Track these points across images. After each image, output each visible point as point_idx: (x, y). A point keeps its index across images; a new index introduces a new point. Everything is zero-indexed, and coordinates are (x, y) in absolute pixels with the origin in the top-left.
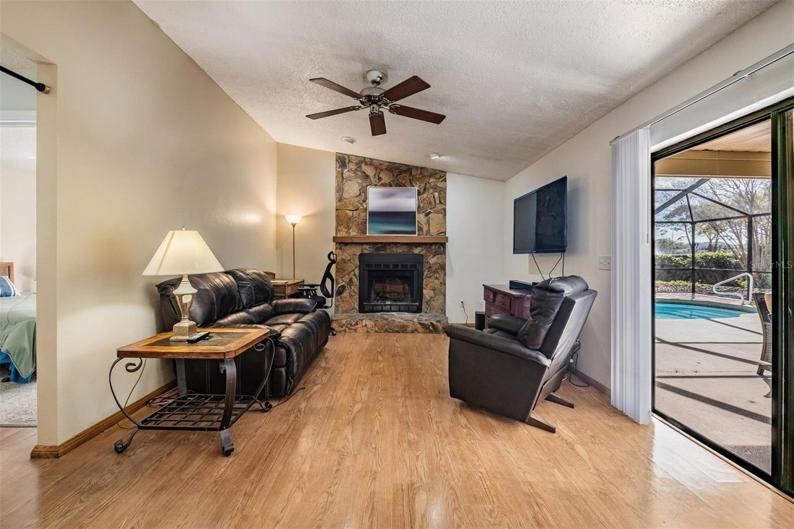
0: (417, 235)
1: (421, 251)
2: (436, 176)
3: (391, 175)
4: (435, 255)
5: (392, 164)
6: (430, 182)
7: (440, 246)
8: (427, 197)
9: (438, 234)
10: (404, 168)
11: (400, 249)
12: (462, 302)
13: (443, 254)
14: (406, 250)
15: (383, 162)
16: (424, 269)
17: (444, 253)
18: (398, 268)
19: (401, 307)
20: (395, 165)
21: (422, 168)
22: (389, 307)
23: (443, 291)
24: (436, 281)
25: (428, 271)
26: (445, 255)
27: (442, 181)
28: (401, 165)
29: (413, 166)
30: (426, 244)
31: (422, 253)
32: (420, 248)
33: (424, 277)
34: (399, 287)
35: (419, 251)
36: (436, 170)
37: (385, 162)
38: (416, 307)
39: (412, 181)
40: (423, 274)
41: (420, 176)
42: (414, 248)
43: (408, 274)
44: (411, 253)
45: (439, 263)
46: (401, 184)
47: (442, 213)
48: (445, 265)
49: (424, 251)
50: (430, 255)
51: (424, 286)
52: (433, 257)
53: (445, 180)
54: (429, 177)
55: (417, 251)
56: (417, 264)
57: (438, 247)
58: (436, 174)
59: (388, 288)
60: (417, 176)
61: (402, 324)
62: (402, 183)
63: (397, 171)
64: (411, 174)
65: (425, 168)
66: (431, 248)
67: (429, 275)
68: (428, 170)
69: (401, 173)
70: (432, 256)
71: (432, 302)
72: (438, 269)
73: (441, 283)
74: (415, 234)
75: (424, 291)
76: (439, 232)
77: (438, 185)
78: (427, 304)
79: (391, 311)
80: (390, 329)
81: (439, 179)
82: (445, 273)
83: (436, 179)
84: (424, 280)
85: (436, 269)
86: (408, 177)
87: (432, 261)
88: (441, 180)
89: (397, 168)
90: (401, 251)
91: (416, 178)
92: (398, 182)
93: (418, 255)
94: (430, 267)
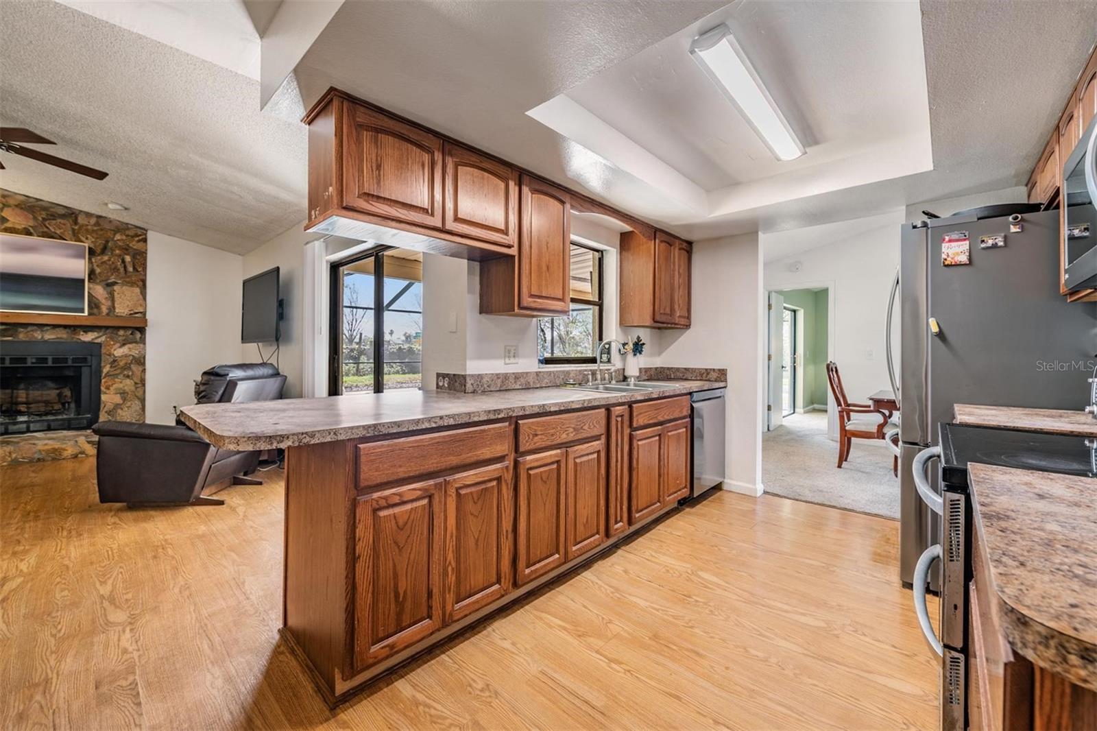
0: (86, 313)
1: (96, 338)
2: (127, 232)
3: (31, 216)
4: (124, 345)
5: (31, 200)
6: (115, 239)
7: (136, 329)
8: (109, 260)
9: (131, 314)
10: (62, 211)
11: (49, 335)
12: (175, 407)
13: (141, 343)
14: (65, 336)
15: (9, 193)
16: (103, 364)
17: (143, 341)
18: (46, 363)
19: (53, 424)
20: (40, 203)
21: (99, 217)
22: (24, 426)
23: (140, 394)
24: (128, 381)
25: (111, 367)
26: (145, 344)
27: (139, 241)
28: (53, 206)
29: (81, 211)
30: (107, 328)
31: (99, 341)
32: (96, 333)
33: (104, 375)
34: (50, 393)
35: (93, 337)
36: (127, 224)
37: (16, 194)
38: (85, 421)
39: (78, 233)
40: (99, 371)
41: (95, 228)
42: (82, 333)
43: (70, 373)
44: (75, 340)
45: (133, 356)
46: (53, 234)
47: (138, 286)
48: (144, 358)
49: (103, 338)
50: (114, 344)
51: (103, 389)
52: (120, 347)
53: (145, 240)
54: (112, 232)
55: (88, 337)
56: (89, 357)
57: (130, 332)
58: (128, 229)
59: (22, 395)
60: (89, 227)
61: (50, 447)
62: (56, 233)
63: (44, 213)
64: (76, 222)
65: (106, 218)
66: (117, 334)
67: (111, 373)
68: (110, 222)
69: (53, 216)
70: (118, 345)
71: (119, 411)
72: (130, 364)
73: (136, 383)
74: (83, 312)
75: (103, 397)
76: (132, 312)
77: (131, 245)
78: (108, 414)
79: (28, 431)
80: (23, 458)
81: (132, 237)
82: (145, 369)
83: (127, 236)
84: (103, 381)
85: (126, 363)
86: (69, 225)
87: (119, 352)
88: (137, 239)
89: (45, 209)
90: (53, 337)
91: (87, 230)
92: (46, 230)
93: (91, 343)
94: (115, 361)
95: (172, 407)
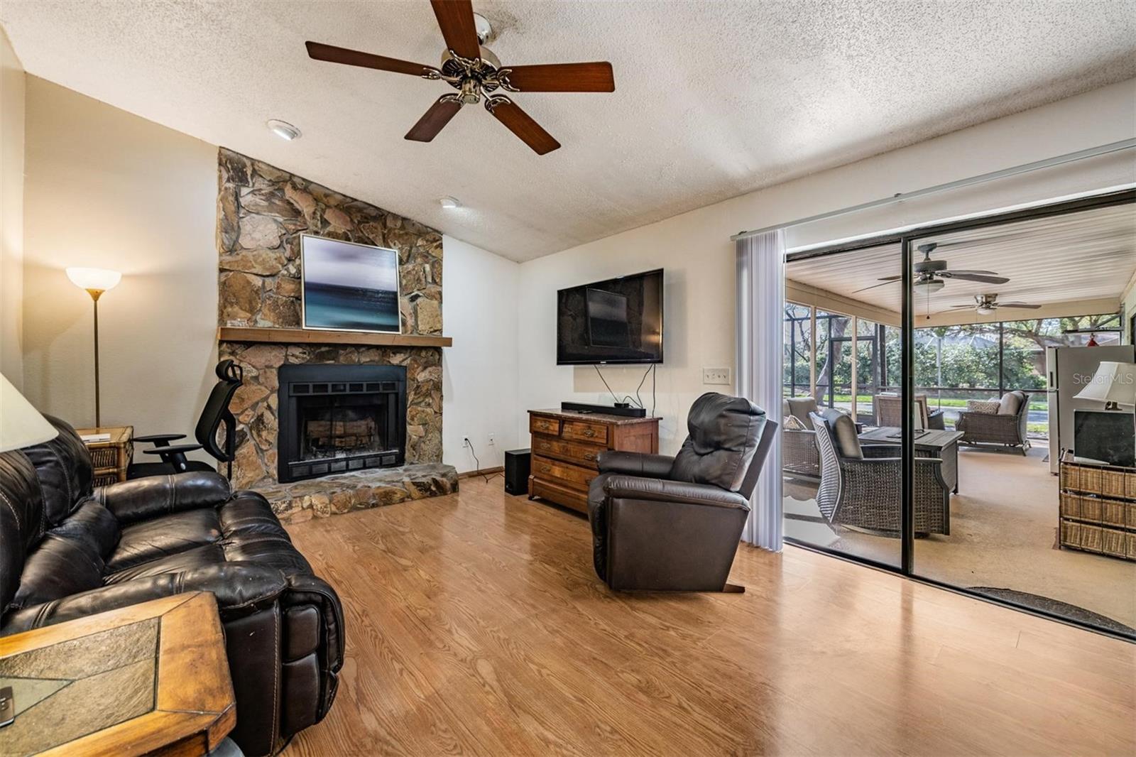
0: (400, 333)
1: (404, 360)
2: (428, 237)
3: (349, 219)
4: (425, 368)
5: (348, 200)
6: (418, 245)
7: (432, 351)
8: (414, 269)
9: (431, 332)
10: (374, 213)
11: (365, 357)
12: (466, 439)
13: (438, 365)
14: (377, 358)
15: (330, 192)
16: (407, 392)
17: (439, 363)
18: (362, 390)
19: (368, 461)
20: (355, 203)
21: (404, 219)
22: (344, 463)
23: (438, 425)
24: (429, 410)
25: (415, 394)
26: (441, 366)
27: (436, 247)
28: (367, 206)
29: (389, 213)
30: (412, 348)
31: (404, 364)
32: (402, 355)
33: (409, 403)
34: (362, 426)
35: (401, 359)
36: (427, 227)
37: (336, 192)
38: (394, 457)
39: (388, 237)
40: (406, 399)
41: (401, 232)
42: (391, 355)
43: (377, 401)
44: (385, 362)
45: (433, 380)
46: (366, 240)
47: (436, 299)
48: (441, 383)
49: (408, 361)
50: (417, 368)
51: (408, 419)
52: (422, 371)
53: (440, 246)
54: (416, 237)
55: (396, 360)
56: (396, 383)
57: (431, 353)
58: (428, 233)
59: (339, 428)
60: (396, 231)
61: (382, 490)
62: (368, 238)
63: (359, 215)
64: (385, 226)
65: (409, 220)
66: (420, 355)
67: (416, 401)
68: (413, 225)
69: (366, 219)
70: (420, 368)
71: (422, 445)
72: (431, 390)
73: (436, 412)
75: (409, 428)
76: (432, 330)
77: (430, 252)
78: (414, 449)
79: (348, 470)
80: (360, 504)
81: (432, 242)
82: (442, 396)
83: (427, 241)
84: (409, 410)
85: (428, 389)
86: (379, 229)
87: (422, 376)
88: (435, 244)
89: (360, 210)
90: (368, 360)
91: (395, 234)
92: (361, 234)
93: (399, 366)
94: (418, 387)
95: (464, 439)
